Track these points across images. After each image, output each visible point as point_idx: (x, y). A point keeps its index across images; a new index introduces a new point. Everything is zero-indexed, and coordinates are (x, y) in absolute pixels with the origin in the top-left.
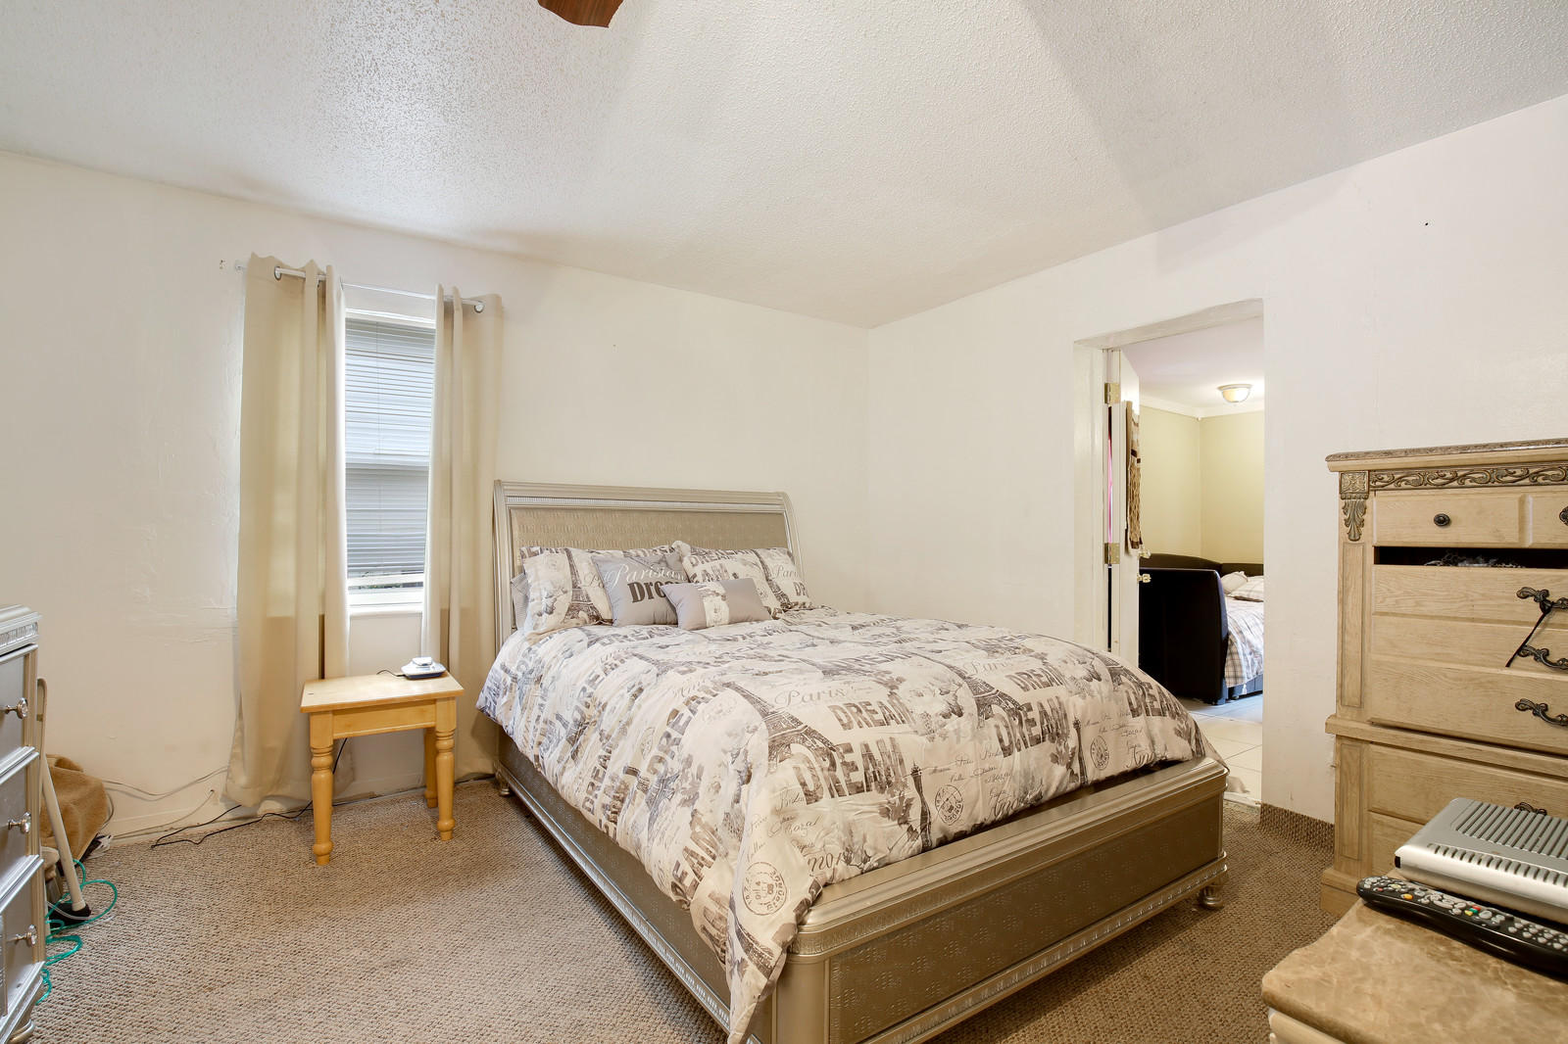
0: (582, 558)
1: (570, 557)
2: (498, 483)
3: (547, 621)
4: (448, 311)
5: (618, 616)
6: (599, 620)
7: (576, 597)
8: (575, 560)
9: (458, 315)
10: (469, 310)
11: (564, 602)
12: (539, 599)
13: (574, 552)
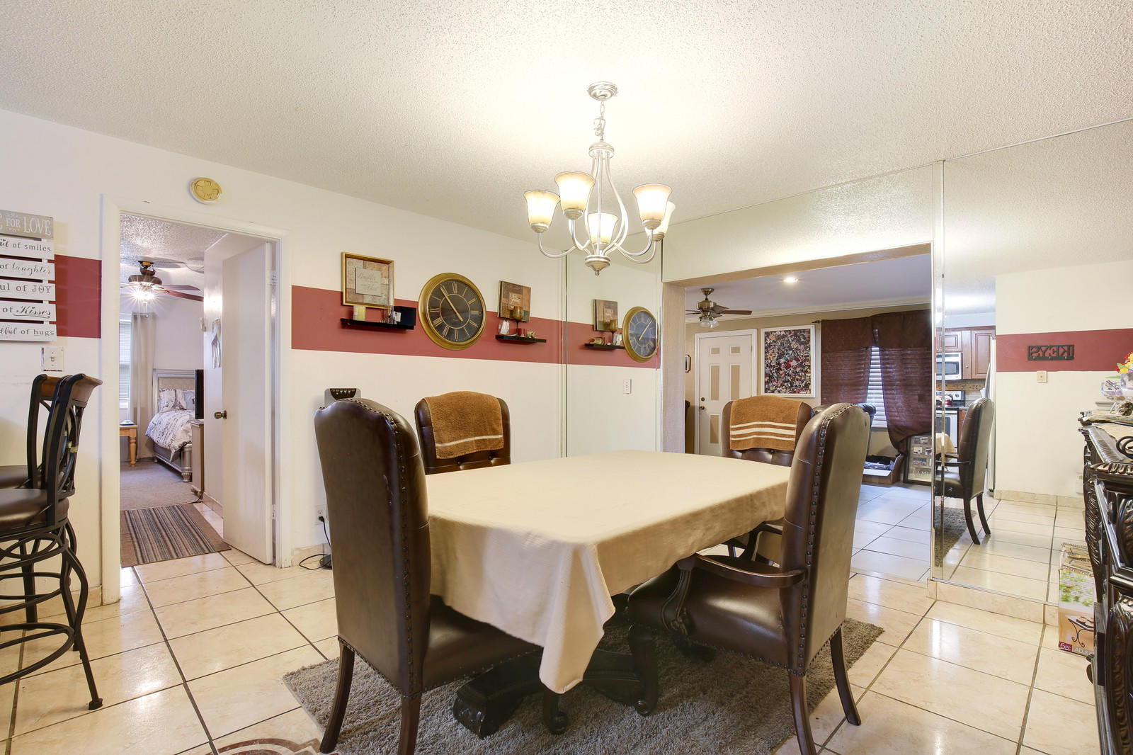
0: (180, 393)
1: (175, 391)
2: (154, 370)
3: (166, 409)
4: (135, 317)
5: (188, 407)
6: (183, 409)
7: (176, 403)
8: (177, 392)
9: (139, 320)
10: (143, 317)
11: (172, 404)
12: (164, 403)
13: (177, 390)
